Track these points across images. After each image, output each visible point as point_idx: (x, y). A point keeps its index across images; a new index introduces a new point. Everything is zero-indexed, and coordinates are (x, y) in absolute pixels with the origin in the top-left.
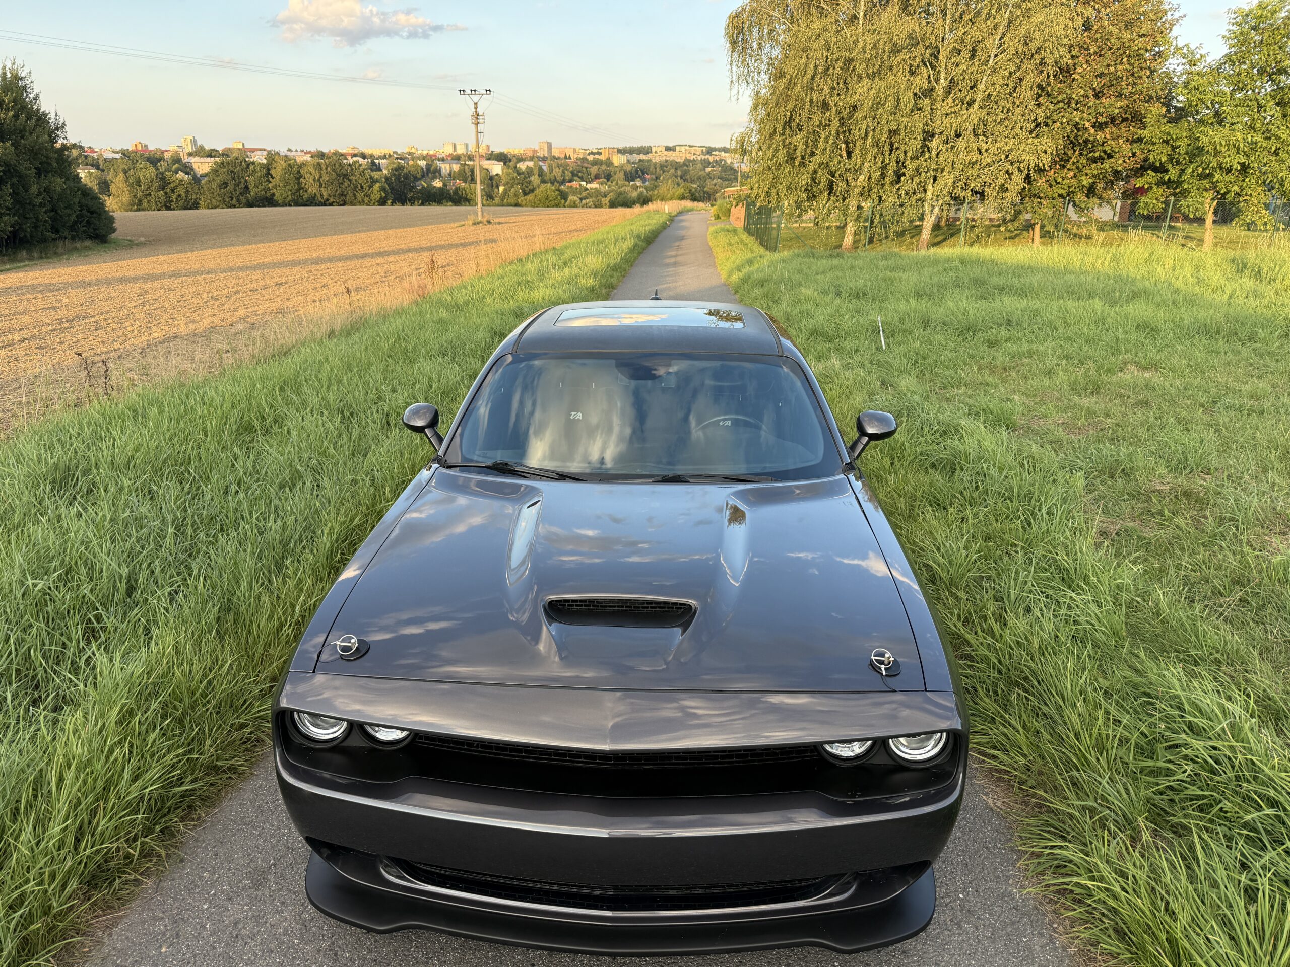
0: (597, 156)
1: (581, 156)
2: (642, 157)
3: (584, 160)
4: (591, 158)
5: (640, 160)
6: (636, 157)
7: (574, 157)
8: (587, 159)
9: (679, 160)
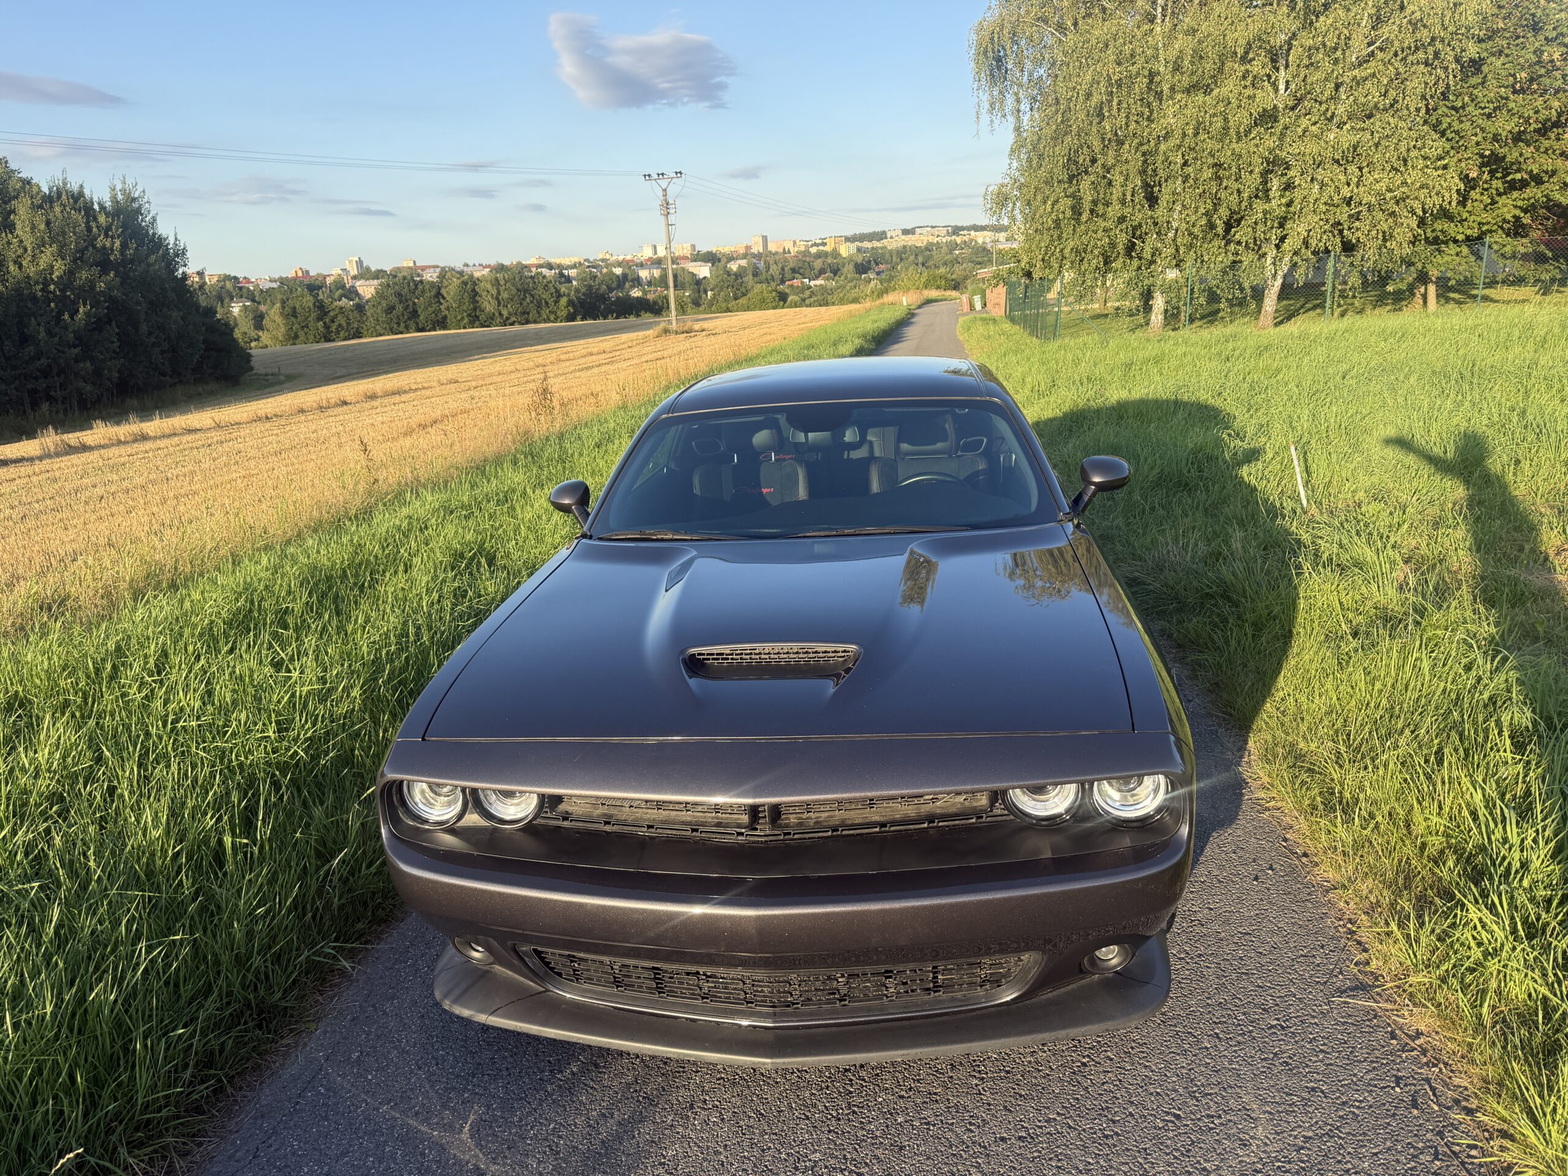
0: (821, 248)
1: (803, 249)
2: (876, 244)
3: (806, 253)
4: (813, 250)
5: (873, 248)
6: (866, 245)
7: (794, 250)
8: (809, 253)
9: (919, 245)
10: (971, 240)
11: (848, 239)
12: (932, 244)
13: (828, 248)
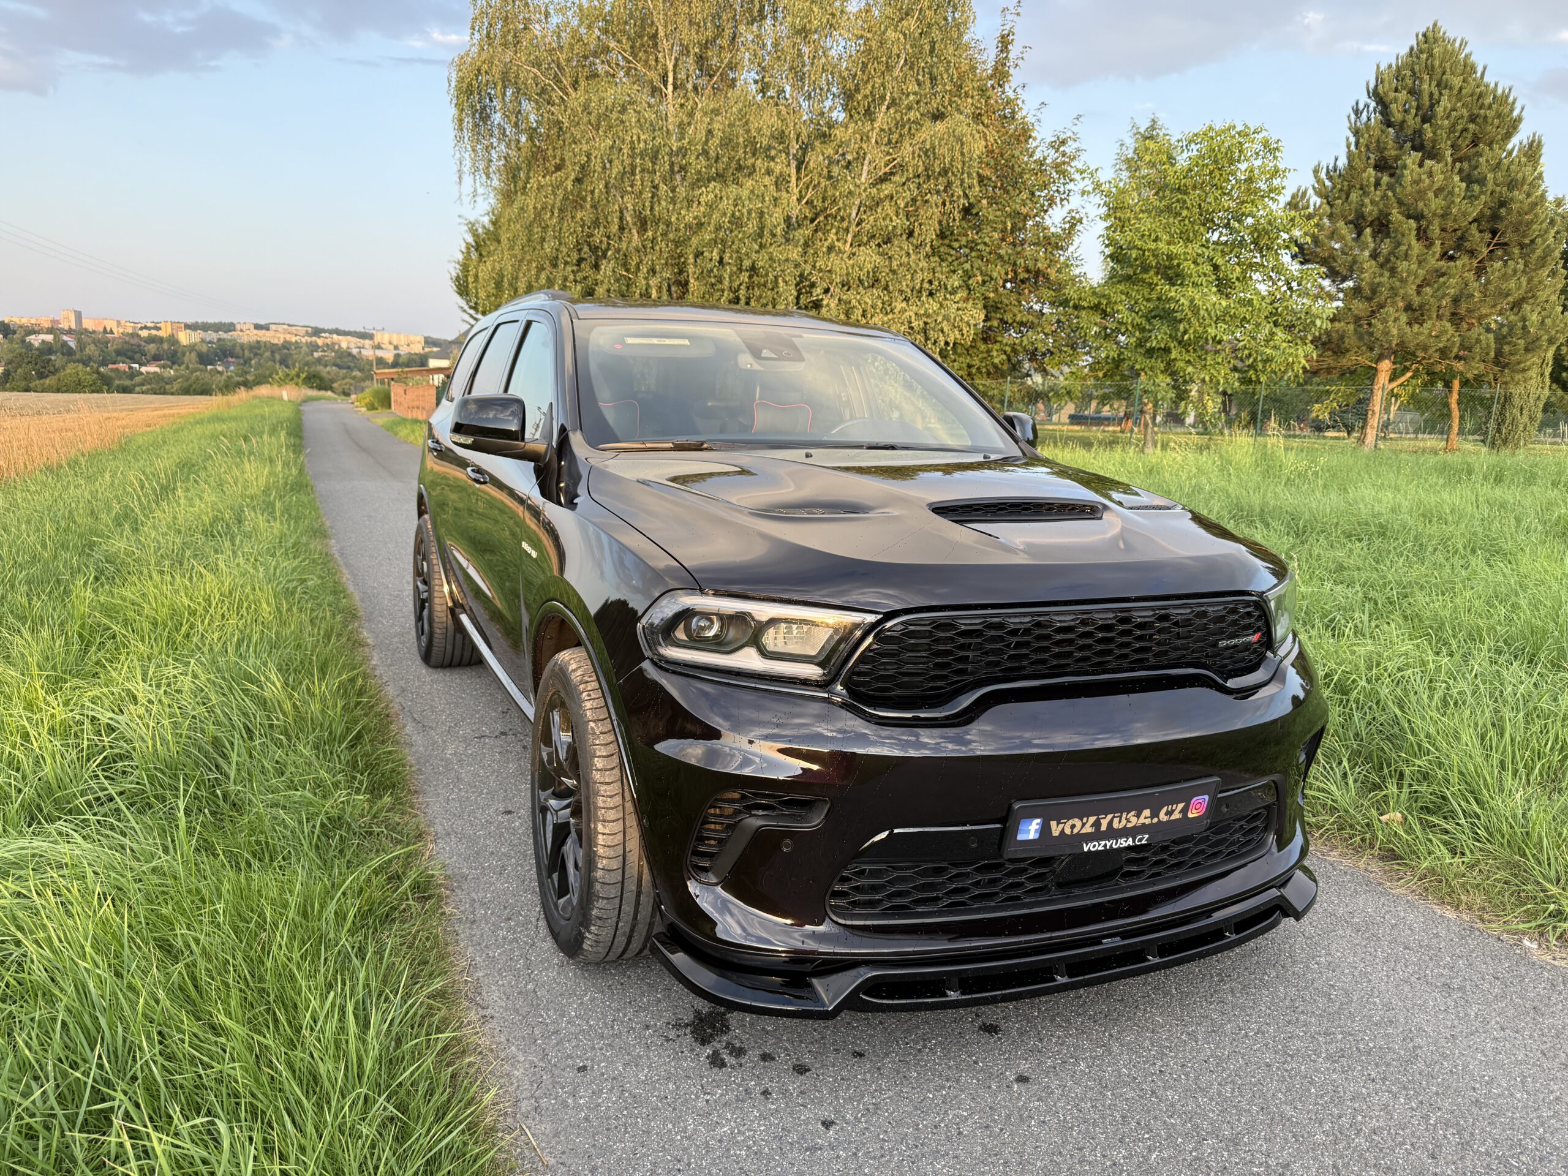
0: (154, 332)
1: (130, 331)
2: (222, 335)
3: (134, 335)
4: (144, 334)
5: (219, 340)
6: (211, 336)
7: (118, 331)
8: (139, 336)
9: (275, 341)
10: (333, 344)
11: (188, 327)
12: (290, 343)
13: (161, 333)
